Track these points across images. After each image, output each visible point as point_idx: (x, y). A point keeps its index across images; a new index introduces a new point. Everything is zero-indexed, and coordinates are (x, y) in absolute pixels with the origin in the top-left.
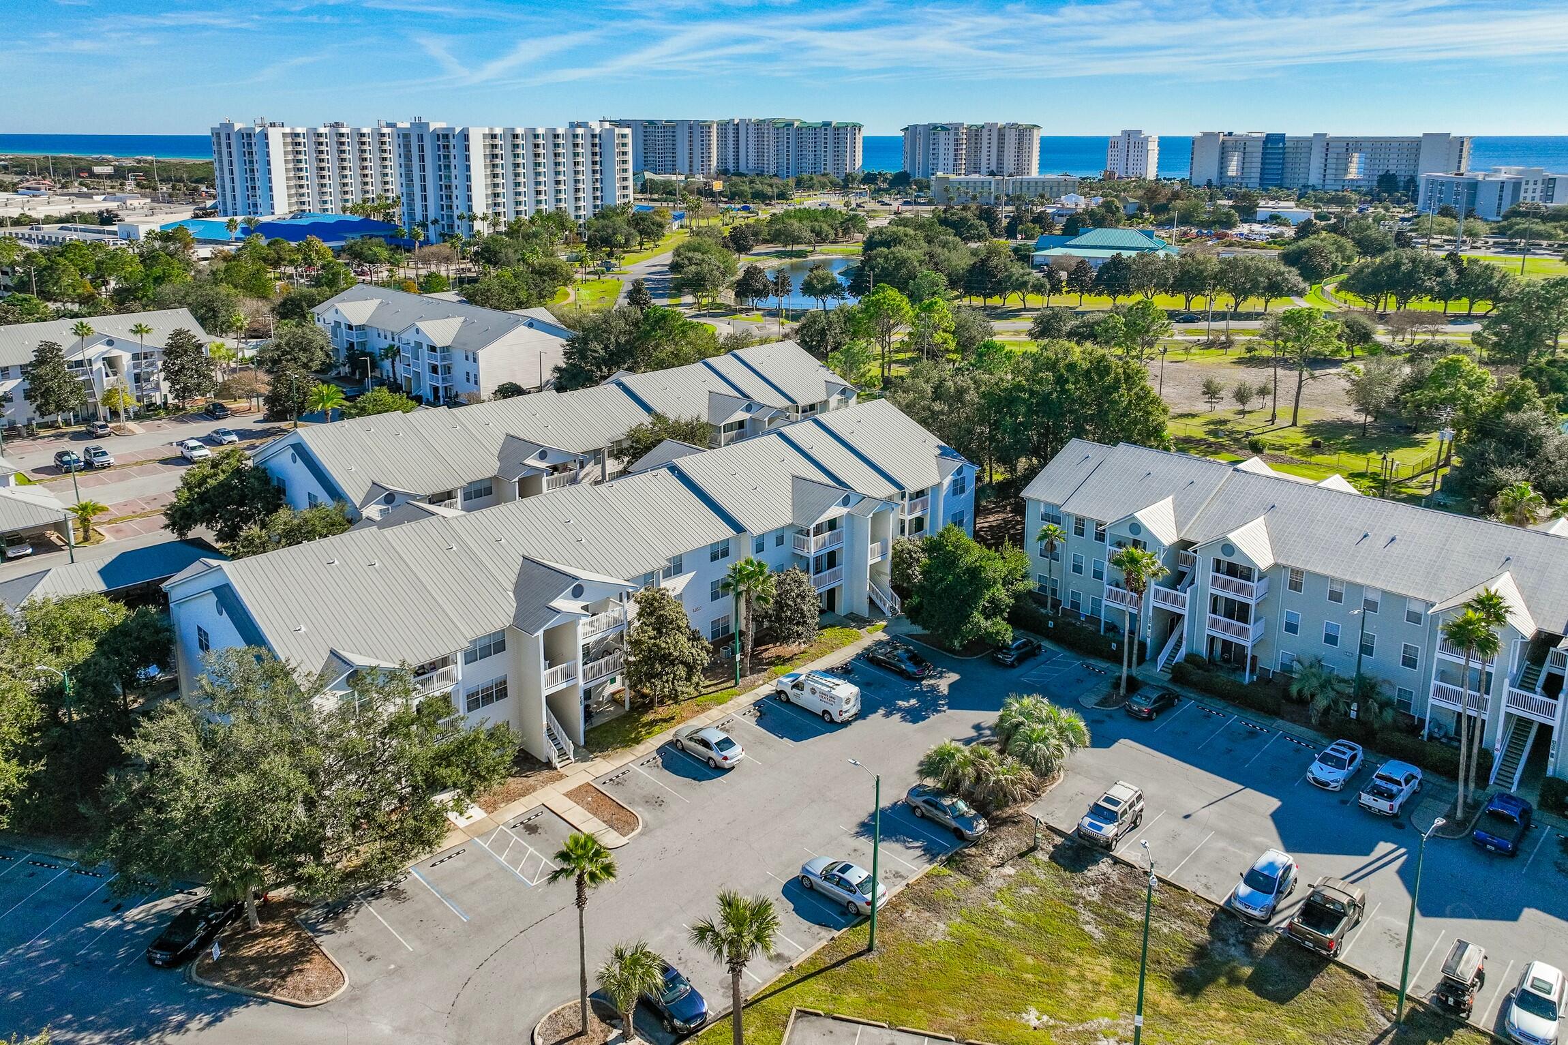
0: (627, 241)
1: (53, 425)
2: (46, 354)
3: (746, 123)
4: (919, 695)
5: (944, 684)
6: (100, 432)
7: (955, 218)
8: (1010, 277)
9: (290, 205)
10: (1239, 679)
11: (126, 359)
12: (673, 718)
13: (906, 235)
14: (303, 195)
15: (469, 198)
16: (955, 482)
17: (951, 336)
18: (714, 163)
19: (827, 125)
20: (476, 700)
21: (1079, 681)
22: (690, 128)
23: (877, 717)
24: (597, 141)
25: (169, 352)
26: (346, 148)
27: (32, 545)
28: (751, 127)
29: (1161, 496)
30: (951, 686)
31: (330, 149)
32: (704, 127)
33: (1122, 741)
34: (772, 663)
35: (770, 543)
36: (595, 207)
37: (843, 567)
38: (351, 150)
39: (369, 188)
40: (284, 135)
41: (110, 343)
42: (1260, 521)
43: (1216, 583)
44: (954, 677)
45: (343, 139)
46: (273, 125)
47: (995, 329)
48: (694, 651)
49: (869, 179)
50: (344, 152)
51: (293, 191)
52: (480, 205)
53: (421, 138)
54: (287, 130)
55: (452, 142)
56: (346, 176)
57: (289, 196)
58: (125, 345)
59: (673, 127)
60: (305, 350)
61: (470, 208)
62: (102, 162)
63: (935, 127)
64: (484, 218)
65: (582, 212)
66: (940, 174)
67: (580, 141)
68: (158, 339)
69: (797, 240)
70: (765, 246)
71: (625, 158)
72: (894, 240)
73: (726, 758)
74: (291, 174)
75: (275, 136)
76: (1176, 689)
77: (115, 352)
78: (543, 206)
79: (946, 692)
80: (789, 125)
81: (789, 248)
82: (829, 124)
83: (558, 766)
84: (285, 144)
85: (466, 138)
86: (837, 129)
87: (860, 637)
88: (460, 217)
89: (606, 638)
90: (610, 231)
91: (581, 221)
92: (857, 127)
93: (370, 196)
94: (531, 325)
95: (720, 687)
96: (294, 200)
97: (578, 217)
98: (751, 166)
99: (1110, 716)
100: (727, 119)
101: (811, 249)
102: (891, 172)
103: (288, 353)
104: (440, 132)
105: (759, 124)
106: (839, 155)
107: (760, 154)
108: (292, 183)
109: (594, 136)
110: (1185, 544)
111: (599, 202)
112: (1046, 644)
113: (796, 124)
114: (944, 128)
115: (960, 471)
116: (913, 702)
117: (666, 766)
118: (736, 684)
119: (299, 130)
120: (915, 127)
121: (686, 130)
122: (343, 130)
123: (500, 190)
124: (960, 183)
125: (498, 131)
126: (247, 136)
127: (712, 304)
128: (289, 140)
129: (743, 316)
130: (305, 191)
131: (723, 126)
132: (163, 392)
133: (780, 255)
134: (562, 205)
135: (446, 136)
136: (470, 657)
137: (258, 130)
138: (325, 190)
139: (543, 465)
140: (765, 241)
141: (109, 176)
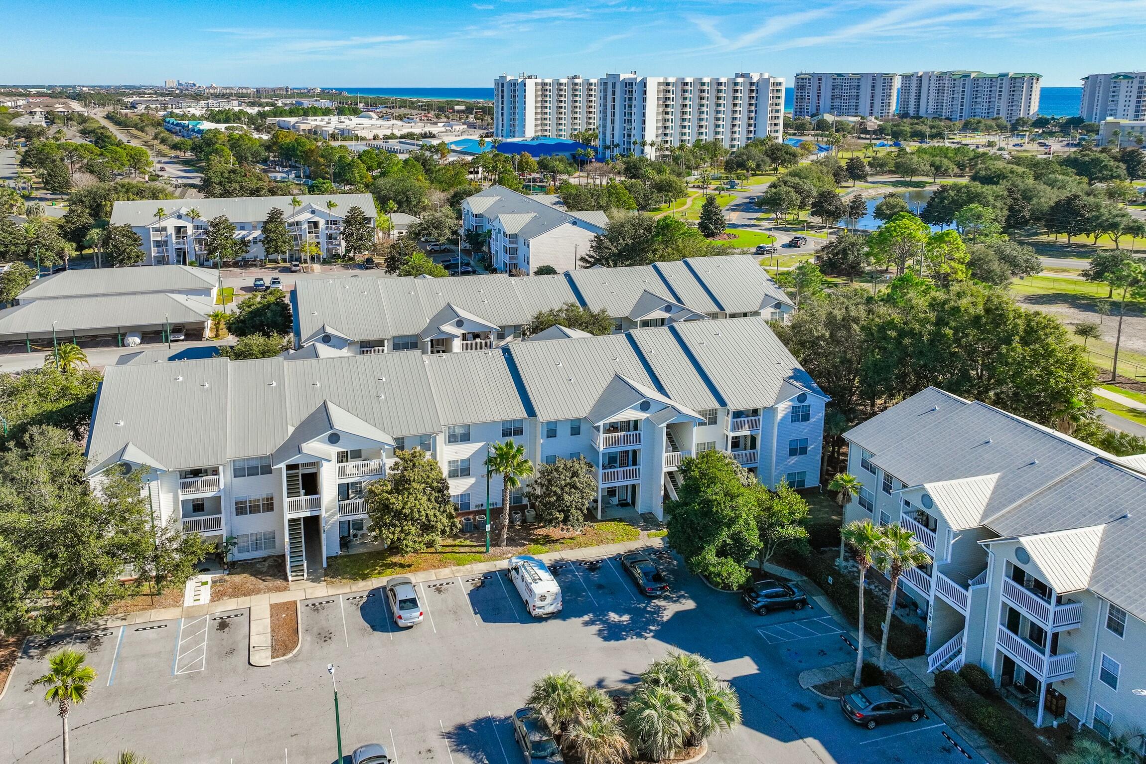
0: (758, 166)
1: (275, 261)
2: (275, 216)
3: (929, 75)
4: (637, 614)
5: (669, 610)
6: (294, 269)
7: (1086, 159)
8: (1097, 218)
9: (536, 131)
10: (1030, 717)
11: (322, 224)
12: (409, 566)
13: (1012, 172)
14: (546, 125)
15: (643, 130)
16: (795, 409)
17: (963, 267)
18: (893, 106)
19: (1003, 76)
20: (241, 509)
21: (822, 653)
22: (874, 79)
23: (576, 622)
24: (754, 87)
25: (348, 221)
26: (578, 93)
27: (186, 335)
28: (933, 78)
29: (987, 471)
30: (678, 615)
31: (567, 93)
32: (887, 79)
33: (810, 740)
34: (536, 541)
35: (564, 432)
36: (748, 139)
37: (641, 467)
38: (581, 93)
39: (592, 121)
40: (536, 84)
41: (313, 212)
42: (1100, 529)
43: (1008, 591)
44: (689, 604)
45: (577, 87)
46: (530, 77)
47: (1043, 265)
48: (432, 513)
49: (1041, 123)
50: (576, 96)
51: (539, 122)
52: (651, 135)
53: (614, 85)
54: (539, 80)
55: (635, 88)
56: (576, 113)
57: (536, 125)
58: (322, 214)
59: (859, 79)
60: (436, 228)
61: (643, 136)
62: (458, 103)
63: (1117, 76)
64: (652, 144)
65: (736, 143)
66: (1110, 119)
67: (739, 88)
68: (341, 212)
69: (914, 172)
70: (890, 176)
71: (778, 101)
72: (999, 176)
73: (400, 617)
74: (539, 111)
75: (530, 85)
76: (933, 701)
77: (316, 219)
78: (703, 137)
79: (665, 619)
80: (966, 76)
81: (908, 179)
82: (1006, 75)
83: (290, 578)
84: (536, 90)
85: (645, 85)
86: (1013, 79)
87: (636, 538)
88: (635, 143)
89: (361, 483)
90: (745, 157)
91: (735, 150)
92: (1034, 78)
93: (592, 127)
94: (574, 223)
95: (473, 549)
96: (539, 128)
97: (732, 146)
98: (930, 111)
99: (821, 706)
100: (911, 71)
101: (932, 180)
102: (1063, 117)
103: (426, 229)
104: (627, 81)
105: (940, 77)
106: (1013, 102)
107: (939, 102)
108: (539, 116)
109: (752, 84)
110: (987, 533)
111: (751, 135)
112: (820, 601)
113: (973, 75)
114: (1127, 76)
115: (802, 398)
116: (626, 618)
117: (363, 609)
118: (487, 551)
119: (547, 81)
120: (1097, 76)
121: (870, 81)
122: (577, 81)
123: (669, 124)
124: (1133, 128)
125: (671, 80)
126: (513, 84)
127: (797, 219)
128: (540, 87)
129: (813, 232)
130: (547, 122)
131: (907, 78)
132: (342, 247)
133: (895, 184)
134: (720, 137)
135: (631, 84)
136: (238, 473)
137: (520, 80)
138: (561, 122)
139: (459, 332)
140: (891, 172)
141: (462, 111)
